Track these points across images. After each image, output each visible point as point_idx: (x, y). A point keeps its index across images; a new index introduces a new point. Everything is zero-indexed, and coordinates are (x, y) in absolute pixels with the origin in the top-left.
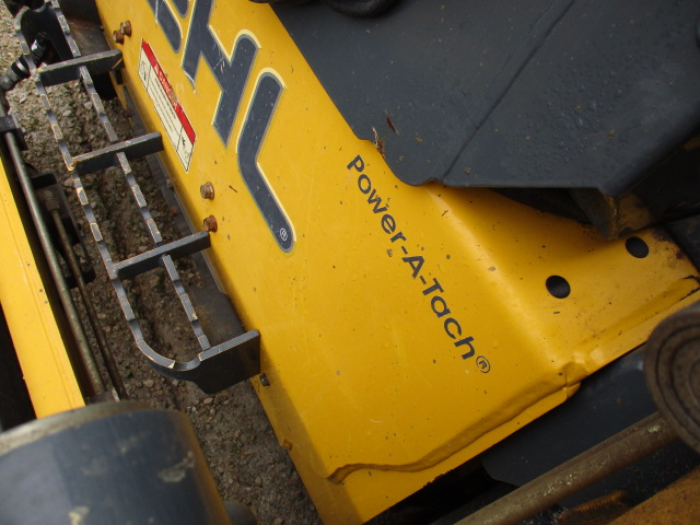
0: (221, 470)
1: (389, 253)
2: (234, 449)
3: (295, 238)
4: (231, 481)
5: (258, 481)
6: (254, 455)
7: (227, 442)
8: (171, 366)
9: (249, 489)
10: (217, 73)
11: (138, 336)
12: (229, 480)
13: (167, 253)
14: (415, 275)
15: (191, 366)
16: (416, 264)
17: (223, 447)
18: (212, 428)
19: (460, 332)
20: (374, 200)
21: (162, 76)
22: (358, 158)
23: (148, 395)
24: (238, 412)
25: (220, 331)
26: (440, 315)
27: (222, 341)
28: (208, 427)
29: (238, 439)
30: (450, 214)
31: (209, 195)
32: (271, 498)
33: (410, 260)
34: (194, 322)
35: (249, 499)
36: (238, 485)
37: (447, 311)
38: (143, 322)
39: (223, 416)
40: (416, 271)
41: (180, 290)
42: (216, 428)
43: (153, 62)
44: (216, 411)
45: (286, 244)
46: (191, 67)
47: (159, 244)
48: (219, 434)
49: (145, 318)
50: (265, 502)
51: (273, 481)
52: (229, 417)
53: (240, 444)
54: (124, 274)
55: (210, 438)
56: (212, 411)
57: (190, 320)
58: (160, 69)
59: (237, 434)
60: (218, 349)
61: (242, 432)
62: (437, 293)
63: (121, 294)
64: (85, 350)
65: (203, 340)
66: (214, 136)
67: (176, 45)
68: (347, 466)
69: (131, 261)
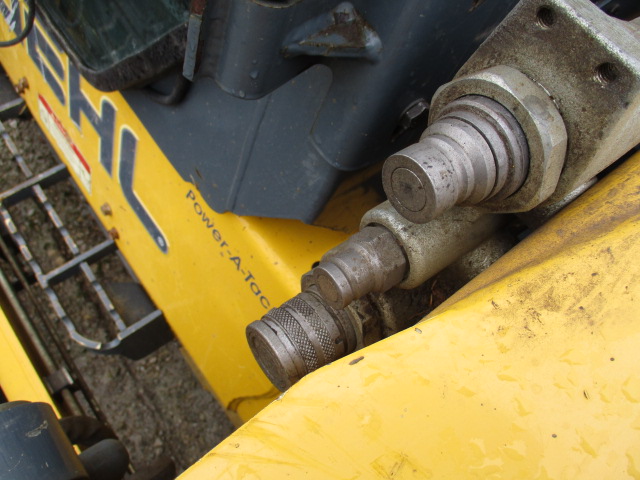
0: (171, 413)
1: (222, 254)
2: (179, 395)
3: (168, 244)
4: (180, 421)
5: (202, 417)
6: (196, 398)
7: (173, 391)
8: (99, 347)
9: (195, 425)
10: (94, 124)
11: (70, 328)
12: (178, 420)
13: (84, 261)
14: (238, 268)
15: (113, 344)
16: (237, 261)
17: (170, 395)
18: (159, 382)
19: (269, 304)
20: (206, 220)
21: (58, 122)
22: (191, 192)
23: (102, 363)
24: (179, 365)
25: (135, 312)
26: (257, 294)
27: (138, 320)
28: (156, 381)
29: (182, 387)
30: (248, 229)
31: (108, 213)
32: (214, 429)
33: (233, 259)
34: (112, 311)
35: (196, 433)
36: (186, 423)
37: (259, 292)
38: (89, 304)
39: (167, 371)
40: (238, 265)
41: (98, 288)
42: (163, 382)
43: (50, 111)
44: (161, 368)
45: (164, 249)
46: (75, 117)
47: (78, 254)
48: (166, 385)
49: (91, 301)
50: (210, 433)
51: (214, 416)
52: (171, 371)
53: (183, 391)
54: (53, 282)
55: (159, 390)
56: (157, 368)
57: (108, 310)
58: (55, 117)
59: (180, 383)
60: (133, 329)
61: (184, 381)
62: (251, 280)
63: (53, 298)
64: (36, 341)
65: (119, 323)
66: (102, 169)
67: (63, 101)
68: (234, 400)
69: (56, 272)
